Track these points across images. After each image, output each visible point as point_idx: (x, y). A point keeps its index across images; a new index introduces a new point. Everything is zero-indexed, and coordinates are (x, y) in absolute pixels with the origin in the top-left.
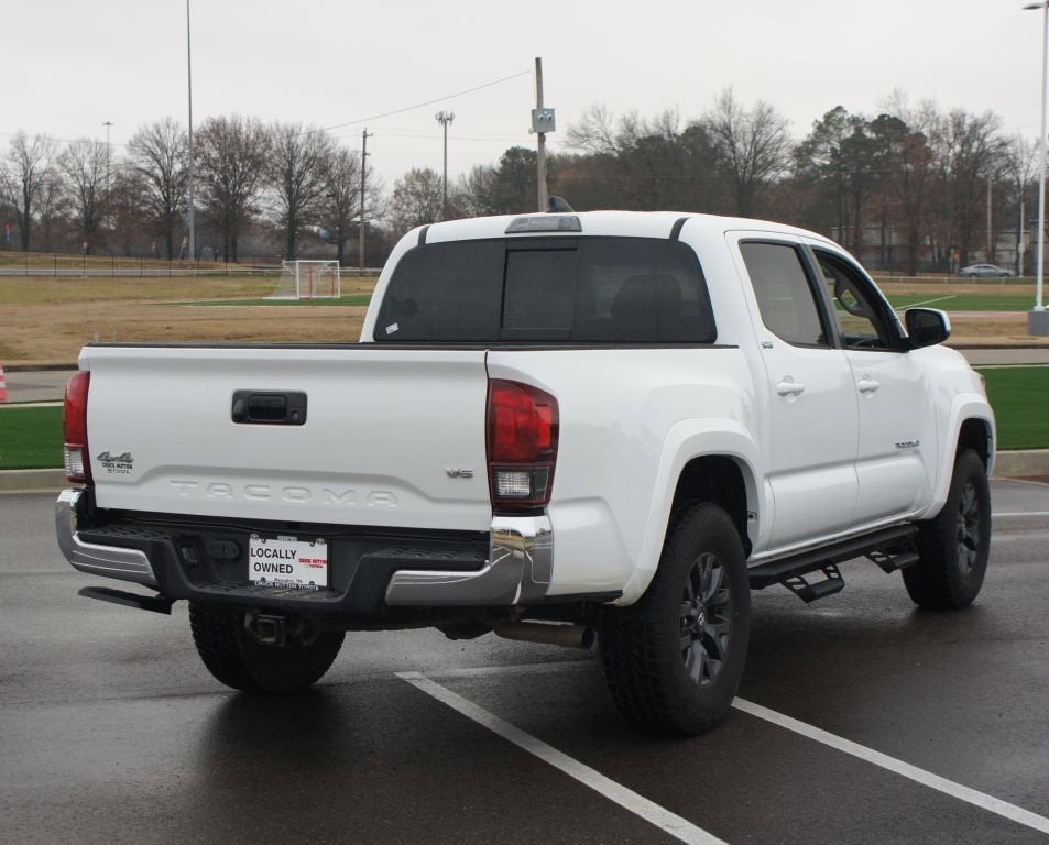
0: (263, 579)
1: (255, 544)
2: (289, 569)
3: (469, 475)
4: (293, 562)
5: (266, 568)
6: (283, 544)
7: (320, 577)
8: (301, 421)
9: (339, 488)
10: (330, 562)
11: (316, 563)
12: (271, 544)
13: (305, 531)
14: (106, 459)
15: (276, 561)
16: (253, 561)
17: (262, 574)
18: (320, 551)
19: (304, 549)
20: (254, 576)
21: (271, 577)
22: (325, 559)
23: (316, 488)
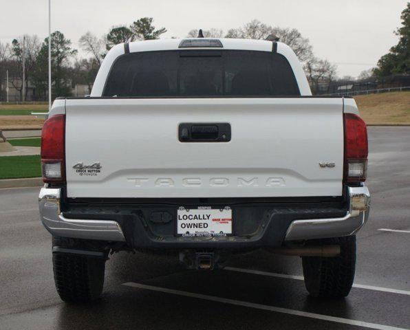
0: (188, 233)
1: (181, 212)
2: (206, 225)
3: (332, 166)
4: (209, 221)
5: (189, 226)
6: (201, 211)
7: (227, 229)
8: (228, 139)
9: (248, 177)
10: (233, 219)
11: (224, 221)
12: (193, 212)
13: (217, 203)
14: (80, 168)
15: (196, 221)
16: (179, 223)
17: (186, 229)
18: (227, 213)
19: (216, 213)
20: (180, 231)
21: (193, 231)
22: (230, 217)
23: (233, 178)
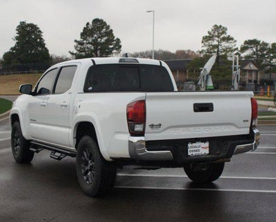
0: (192, 154)
1: (189, 145)
3: (247, 121)
4: (200, 149)
5: (193, 151)
6: (197, 144)
7: (207, 151)
8: (212, 111)
9: (218, 127)
10: (209, 147)
11: (206, 148)
12: (194, 144)
13: (203, 140)
14: (152, 126)
15: (195, 149)
16: (189, 150)
18: (207, 144)
19: (203, 145)
20: (189, 154)
21: (194, 153)
23: (212, 128)
